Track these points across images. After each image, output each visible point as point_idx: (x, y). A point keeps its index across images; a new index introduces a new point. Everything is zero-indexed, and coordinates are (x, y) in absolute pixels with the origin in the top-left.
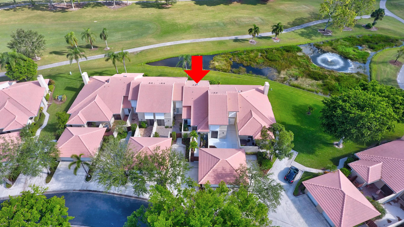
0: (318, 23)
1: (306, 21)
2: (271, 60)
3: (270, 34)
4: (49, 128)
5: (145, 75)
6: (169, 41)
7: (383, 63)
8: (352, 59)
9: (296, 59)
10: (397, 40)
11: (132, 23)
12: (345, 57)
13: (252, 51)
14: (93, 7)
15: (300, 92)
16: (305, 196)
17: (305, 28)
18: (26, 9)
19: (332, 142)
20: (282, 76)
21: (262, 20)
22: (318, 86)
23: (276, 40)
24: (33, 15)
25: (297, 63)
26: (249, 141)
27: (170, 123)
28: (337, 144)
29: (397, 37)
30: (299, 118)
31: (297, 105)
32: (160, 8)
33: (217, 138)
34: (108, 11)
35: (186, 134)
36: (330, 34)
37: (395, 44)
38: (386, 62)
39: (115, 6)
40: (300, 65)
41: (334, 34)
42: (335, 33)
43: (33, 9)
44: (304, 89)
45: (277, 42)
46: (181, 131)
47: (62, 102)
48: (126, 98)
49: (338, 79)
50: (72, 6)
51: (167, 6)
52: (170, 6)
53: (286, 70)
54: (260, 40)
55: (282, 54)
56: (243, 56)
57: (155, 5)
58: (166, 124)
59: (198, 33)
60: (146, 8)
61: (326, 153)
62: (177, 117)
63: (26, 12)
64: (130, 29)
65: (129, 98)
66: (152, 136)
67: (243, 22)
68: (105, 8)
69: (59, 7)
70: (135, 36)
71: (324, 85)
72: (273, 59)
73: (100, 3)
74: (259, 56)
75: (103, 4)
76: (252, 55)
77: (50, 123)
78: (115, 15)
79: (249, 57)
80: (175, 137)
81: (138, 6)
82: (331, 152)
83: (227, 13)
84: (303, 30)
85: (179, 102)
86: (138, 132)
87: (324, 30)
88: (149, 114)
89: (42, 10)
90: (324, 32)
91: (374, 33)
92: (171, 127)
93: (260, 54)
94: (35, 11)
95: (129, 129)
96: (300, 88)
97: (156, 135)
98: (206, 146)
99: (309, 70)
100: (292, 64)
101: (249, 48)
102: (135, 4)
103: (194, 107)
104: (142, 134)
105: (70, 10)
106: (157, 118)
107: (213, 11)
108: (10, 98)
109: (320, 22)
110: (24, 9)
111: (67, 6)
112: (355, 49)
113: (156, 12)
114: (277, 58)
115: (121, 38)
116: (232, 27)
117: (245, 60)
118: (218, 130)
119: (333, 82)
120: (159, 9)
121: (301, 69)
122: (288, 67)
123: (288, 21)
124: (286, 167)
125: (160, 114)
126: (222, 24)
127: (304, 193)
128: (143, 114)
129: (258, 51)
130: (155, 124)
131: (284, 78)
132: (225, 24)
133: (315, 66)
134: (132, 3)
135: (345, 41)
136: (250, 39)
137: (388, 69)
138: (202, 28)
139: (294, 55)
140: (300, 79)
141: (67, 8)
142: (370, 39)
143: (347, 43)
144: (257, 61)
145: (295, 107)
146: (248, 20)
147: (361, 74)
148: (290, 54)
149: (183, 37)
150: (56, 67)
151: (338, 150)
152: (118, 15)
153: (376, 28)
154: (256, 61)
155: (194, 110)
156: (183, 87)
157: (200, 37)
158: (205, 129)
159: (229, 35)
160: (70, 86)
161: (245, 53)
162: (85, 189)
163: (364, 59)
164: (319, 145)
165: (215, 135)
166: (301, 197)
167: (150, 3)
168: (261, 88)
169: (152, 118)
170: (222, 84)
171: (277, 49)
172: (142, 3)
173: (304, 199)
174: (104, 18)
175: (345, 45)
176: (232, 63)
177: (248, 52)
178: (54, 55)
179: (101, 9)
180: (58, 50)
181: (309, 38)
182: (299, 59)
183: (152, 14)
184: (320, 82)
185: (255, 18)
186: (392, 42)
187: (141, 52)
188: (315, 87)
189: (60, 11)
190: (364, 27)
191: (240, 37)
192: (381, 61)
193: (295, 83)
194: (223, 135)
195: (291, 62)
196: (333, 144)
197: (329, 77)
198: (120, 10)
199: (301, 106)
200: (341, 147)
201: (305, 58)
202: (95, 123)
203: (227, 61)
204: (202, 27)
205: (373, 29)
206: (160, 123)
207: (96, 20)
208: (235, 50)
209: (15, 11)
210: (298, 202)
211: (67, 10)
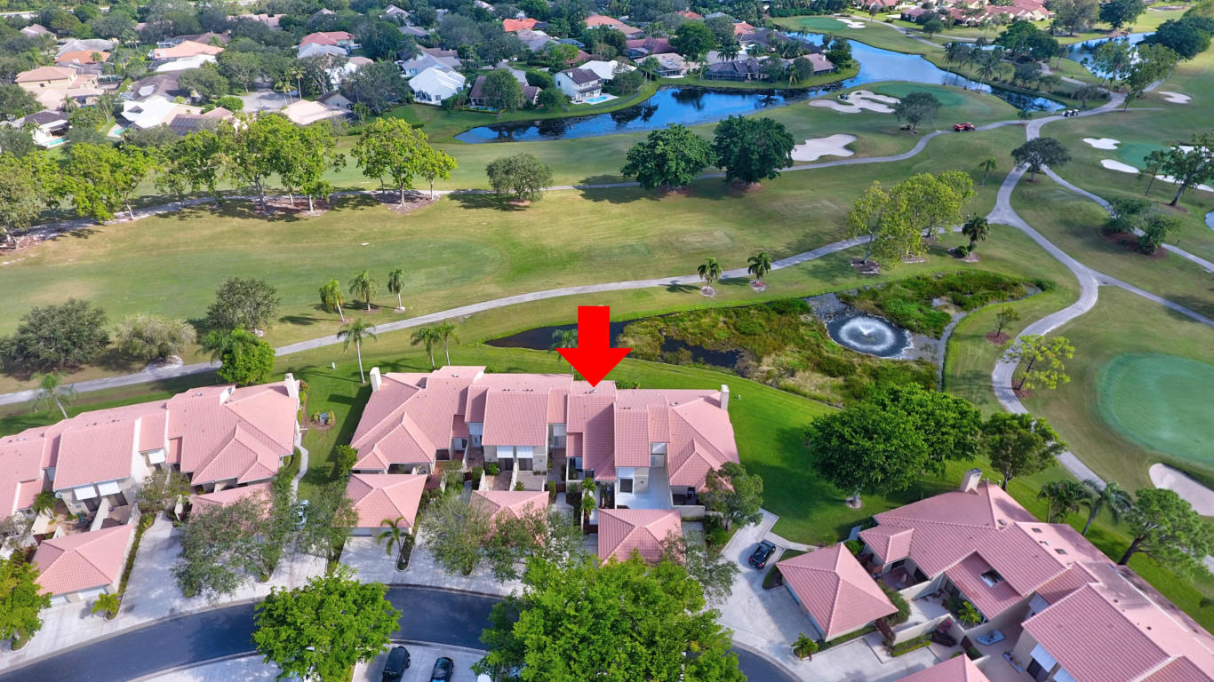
0: (854, 244)
1: (827, 238)
2: (744, 333)
3: (743, 273)
4: (313, 478)
5: (488, 371)
6: (529, 291)
7: (973, 337)
8: (912, 330)
9: (797, 330)
10: (1015, 285)
11: (445, 248)
12: (898, 324)
13: (706, 312)
14: (354, 207)
15: (796, 401)
16: (783, 589)
17: (822, 258)
18: (206, 215)
19: (844, 497)
20: (765, 368)
21: (732, 239)
22: (833, 388)
23: (757, 286)
24: (225, 229)
25: (798, 340)
26: (690, 496)
27: (542, 465)
28: (851, 502)
29: (1017, 276)
30: (787, 454)
31: (786, 428)
32: (504, 209)
33: (631, 491)
34: (389, 218)
35: (575, 485)
36: (876, 271)
37: (1009, 294)
38: (980, 337)
39: (405, 204)
40: (803, 344)
41: (883, 272)
42: (887, 268)
43: (221, 215)
44: (805, 395)
45: (761, 292)
46: (564, 479)
47: (328, 427)
48: (459, 418)
49: (875, 374)
50: (308, 205)
51: (520, 204)
52: (527, 203)
53: (773, 355)
54: (725, 287)
55: (768, 320)
56: (688, 324)
57: (493, 200)
58: (536, 468)
59: (591, 272)
60: (474, 210)
61: (831, 516)
62: (556, 453)
63: (207, 222)
64: (444, 263)
65: (467, 419)
66: (512, 488)
67: (690, 243)
68: (383, 209)
69: (277, 209)
70: (456, 279)
71: (847, 387)
72: (747, 331)
73: (369, 196)
74: (721, 325)
75: (375, 200)
76: (706, 321)
77: (313, 467)
78: (407, 227)
79: (699, 326)
80: (555, 491)
81: (456, 203)
82: (840, 515)
83: (656, 220)
84: (819, 262)
85: (560, 424)
86: (485, 483)
87: (863, 262)
88: (505, 448)
89: (241, 215)
90: (864, 267)
91: (971, 268)
92: (545, 473)
93: (722, 318)
94: (228, 218)
95: (467, 476)
96: (797, 393)
97: (519, 487)
98: (611, 505)
99: (820, 355)
100: (786, 341)
101: (700, 306)
102: (448, 199)
103: (589, 435)
104: (492, 486)
105: (305, 214)
106: (521, 455)
107: (624, 216)
108: (241, 420)
109: (856, 242)
110: (202, 213)
111: (296, 204)
112: (922, 307)
113: (496, 218)
114: (758, 330)
115: (427, 284)
116: (665, 257)
117: (690, 333)
118: (632, 476)
119: (866, 381)
120: (504, 213)
121: (803, 352)
122: (779, 349)
123: (789, 241)
124: (754, 541)
125: (525, 448)
126: (642, 249)
127: (781, 584)
128: (495, 449)
129: (719, 311)
130: (516, 466)
131: (768, 372)
132: (650, 250)
133: (834, 347)
134: (442, 197)
135: (905, 287)
136: (703, 284)
137: (980, 352)
138: (599, 259)
139: (793, 321)
140: (799, 375)
141: (298, 211)
142: (959, 283)
143: (909, 293)
144: (716, 336)
145: (783, 432)
146: (700, 240)
147: (924, 364)
148: (785, 319)
149: (560, 280)
150: (300, 353)
151: (852, 513)
152: (413, 228)
153: (979, 256)
154: (712, 335)
155: (589, 440)
156: (566, 397)
157: (597, 280)
158: (609, 474)
159: (658, 274)
160: (336, 393)
161: (692, 317)
162: (399, 582)
163: (938, 330)
164: (818, 503)
165: (627, 486)
166: (775, 591)
167: (481, 196)
168: (716, 395)
169: (509, 455)
170: (641, 388)
171: (759, 308)
172: (464, 195)
173: (781, 593)
174: (384, 234)
175: (904, 299)
176: (663, 339)
177: (696, 314)
178: (289, 325)
179: (374, 213)
180: (295, 314)
181: (829, 281)
182: (802, 330)
183: (489, 223)
184: (840, 381)
185: (716, 234)
186: (1005, 289)
187: (473, 316)
188: (828, 392)
189: (281, 218)
190: (952, 253)
191: (682, 281)
192: (971, 334)
193: (790, 382)
194: (641, 487)
195: (785, 337)
196: (844, 501)
197: (859, 370)
198: (417, 214)
199: (794, 429)
200: (858, 506)
201: (815, 327)
202: (403, 465)
203: (653, 336)
204: (601, 256)
205: (971, 258)
206: (525, 465)
207: (366, 240)
208: (670, 311)
209: (182, 218)
210: (770, 600)
211: (296, 215)
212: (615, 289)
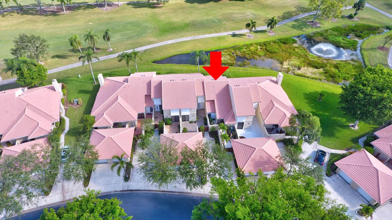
0: (306, 15)
1: (294, 14)
2: (271, 52)
3: (265, 28)
4: (72, 133)
5: (158, 74)
6: (170, 39)
7: (372, 49)
8: (344, 48)
9: (294, 50)
10: (378, 28)
12: (338, 46)
13: (251, 45)
15: (306, 80)
16: (337, 176)
17: (295, 21)
19: (347, 124)
20: (285, 67)
21: (254, 15)
22: (320, 74)
23: (271, 33)
24: (24, 20)
25: (296, 54)
26: (273, 129)
27: (195, 118)
28: (352, 126)
29: (377, 25)
30: (312, 105)
31: (308, 93)
32: (152, 8)
33: (242, 128)
34: (100, 13)
35: (214, 128)
36: (319, 25)
37: (377, 32)
38: (375, 49)
39: (107, 7)
40: (299, 56)
41: (322, 26)
42: (323, 24)
43: (22, 14)
44: (308, 77)
45: (273, 35)
46: (207, 124)
48: (148, 97)
49: (336, 67)
50: (63, 9)
51: (159, 6)
52: (161, 5)
53: (288, 61)
54: (257, 34)
55: (280, 46)
56: (245, 50)
57: (146, 5)
58: (191, 119)
59: (196, 30)
60: (139, 9)
61: (345, 134)
63: (15, 17)
65: (152, 97)
66: (181, 131)
67: (237, 17)
68: (97, 9)
69: (49, 11)
70: (135, 36)
71: (326, 73)
72: (273, 51)
73: (91, 5)
74: (259, 50)
75: (94, 6)
76: (252, 48)
77: (72, 127)
78: (109, 16)
79: (250, 50)
81: (130, 6)
82: (349, 133)
83: (219, 10)
84: (294, 23)
85: (201, 96)
86: (166, 129)
87: (312, 22)
88: (174, 110)
89: (32, 14)
90: (313, 24)
91: (357, 23)
92: (196, 122)
93: (259, 47)
94: (25, 16)
95: (156, 126)
96: (304, 77)
97: (185, 131)
98: (235, 137)
99: (308, 59)
100: (291, 55)
101: (247, 42)
102: (126, 5)
103: (217, 101)
104: (169, 130)
105: (62, 13)
106: (183, 114)
107: (205, 8)
108: (28, 104)
110: (13, 14)
111: (57, 9)
112: (344, 38)
113: (149, 12)
114: (277, 51)
115: (121, 39)
116: (227, 23)
117: (247, 54)
118: (243, 121)
119: (333, 70)
121: (301, 59)
122: (289, 58)
123: (278, 15)
124: (312, 150)
125: (185, 109)
126: (216, 21)
127: (335, 173)
128: (169, 111)
129: (257, 44)
130: (181, 119)
131: (288, 68)
132: (220, 21)
133: (313, 56)
134: (123, 4)
135: (333, 31)
136: (247, 33)
137: (378, 55)
138: (199, 25)
139: (291, 46)
140: (302, 69)
141: (58, 12)
142: (355, 29)
143: (336, 33)
144: (259, 54)
145: (306, 94)
146: (241, 16)
147: (355, 61)
148: (287, 46)
149: (183, 35)
151: (355, 131)
153: (358, 18)
154: (257, 54)
155: (218, 104)
156: (203, 83)
157: (199, 34)
158: (231, 121)
159: (226, 30)
160: (82, 89)
161: (245, 47)
162: (126, 189)
163: (354, 47)
164: (337, 128)
165: (241, 125)
166: (334, 177)
167: (141, 3)
169: (177, 114)
170: (233, 78)
171: (275, 42)
173: (337, 178)
174: (99, 19)
175: (335, 36)
176: (235, 57)
177: (247, 46)
178: (57, 59)
179: (94, 11)
180: (59, 54)
181: (300, 30)
182: (296, 50)
184: (321, 70)
185: (247, 13)
186: (375, 30)
187: (145, 51)
188: (318, 75)
189: (51, 15)
190: (347, 17)
191: (237, 32)
192: (370, 48)
193: (299, 72)
194: (248, 125)
195: (290, 53)
196: (349, 126)
197: (328, 65)
199: (310, 93)
200: (357, 128)
201: (301, 49)
202: (120, 123)
203: (230, 56)
204: (199, 24)
205: (355, 19)
206: (185, 118)
207: (91, 22)
208: (235, 45)
209: (3, 16)
210: (332, 182)
211: (58, 14)
212: (208, 37)
